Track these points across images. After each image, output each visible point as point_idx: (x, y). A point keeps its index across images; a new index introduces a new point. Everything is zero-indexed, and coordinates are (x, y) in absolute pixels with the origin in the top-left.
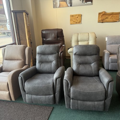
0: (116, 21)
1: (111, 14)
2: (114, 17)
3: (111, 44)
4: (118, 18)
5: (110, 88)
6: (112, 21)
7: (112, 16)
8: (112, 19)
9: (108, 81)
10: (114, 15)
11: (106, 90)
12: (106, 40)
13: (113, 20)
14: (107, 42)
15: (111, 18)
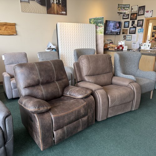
0: (12, 34)
1: (4, 25)
2: (9, 28)
3: (10, 64)
4: (14, 31)
5: (9, 126)
6: (6, 34)
7: (6, 28)
8: (7, 31)
9: (4, 117)
10: (9, 27)
11: (2, 131)
12: (4, 59)
13: (9, 33)
14: (5, 62)
15: (5, 30)
